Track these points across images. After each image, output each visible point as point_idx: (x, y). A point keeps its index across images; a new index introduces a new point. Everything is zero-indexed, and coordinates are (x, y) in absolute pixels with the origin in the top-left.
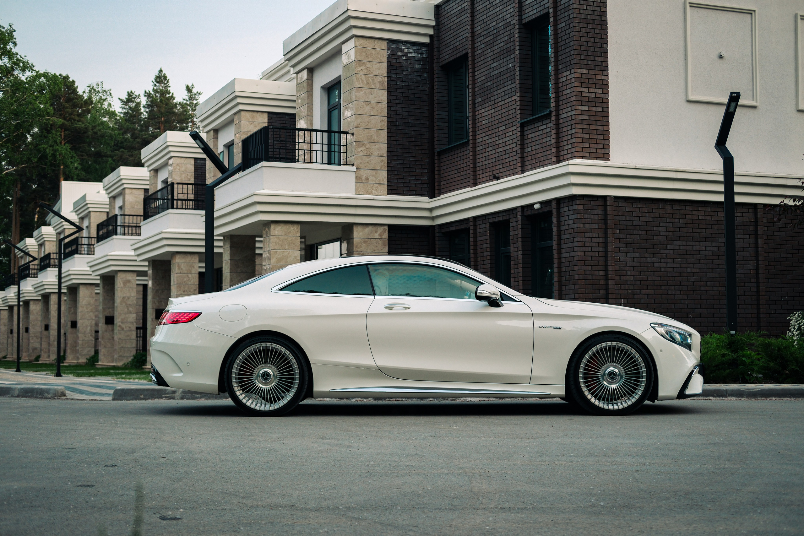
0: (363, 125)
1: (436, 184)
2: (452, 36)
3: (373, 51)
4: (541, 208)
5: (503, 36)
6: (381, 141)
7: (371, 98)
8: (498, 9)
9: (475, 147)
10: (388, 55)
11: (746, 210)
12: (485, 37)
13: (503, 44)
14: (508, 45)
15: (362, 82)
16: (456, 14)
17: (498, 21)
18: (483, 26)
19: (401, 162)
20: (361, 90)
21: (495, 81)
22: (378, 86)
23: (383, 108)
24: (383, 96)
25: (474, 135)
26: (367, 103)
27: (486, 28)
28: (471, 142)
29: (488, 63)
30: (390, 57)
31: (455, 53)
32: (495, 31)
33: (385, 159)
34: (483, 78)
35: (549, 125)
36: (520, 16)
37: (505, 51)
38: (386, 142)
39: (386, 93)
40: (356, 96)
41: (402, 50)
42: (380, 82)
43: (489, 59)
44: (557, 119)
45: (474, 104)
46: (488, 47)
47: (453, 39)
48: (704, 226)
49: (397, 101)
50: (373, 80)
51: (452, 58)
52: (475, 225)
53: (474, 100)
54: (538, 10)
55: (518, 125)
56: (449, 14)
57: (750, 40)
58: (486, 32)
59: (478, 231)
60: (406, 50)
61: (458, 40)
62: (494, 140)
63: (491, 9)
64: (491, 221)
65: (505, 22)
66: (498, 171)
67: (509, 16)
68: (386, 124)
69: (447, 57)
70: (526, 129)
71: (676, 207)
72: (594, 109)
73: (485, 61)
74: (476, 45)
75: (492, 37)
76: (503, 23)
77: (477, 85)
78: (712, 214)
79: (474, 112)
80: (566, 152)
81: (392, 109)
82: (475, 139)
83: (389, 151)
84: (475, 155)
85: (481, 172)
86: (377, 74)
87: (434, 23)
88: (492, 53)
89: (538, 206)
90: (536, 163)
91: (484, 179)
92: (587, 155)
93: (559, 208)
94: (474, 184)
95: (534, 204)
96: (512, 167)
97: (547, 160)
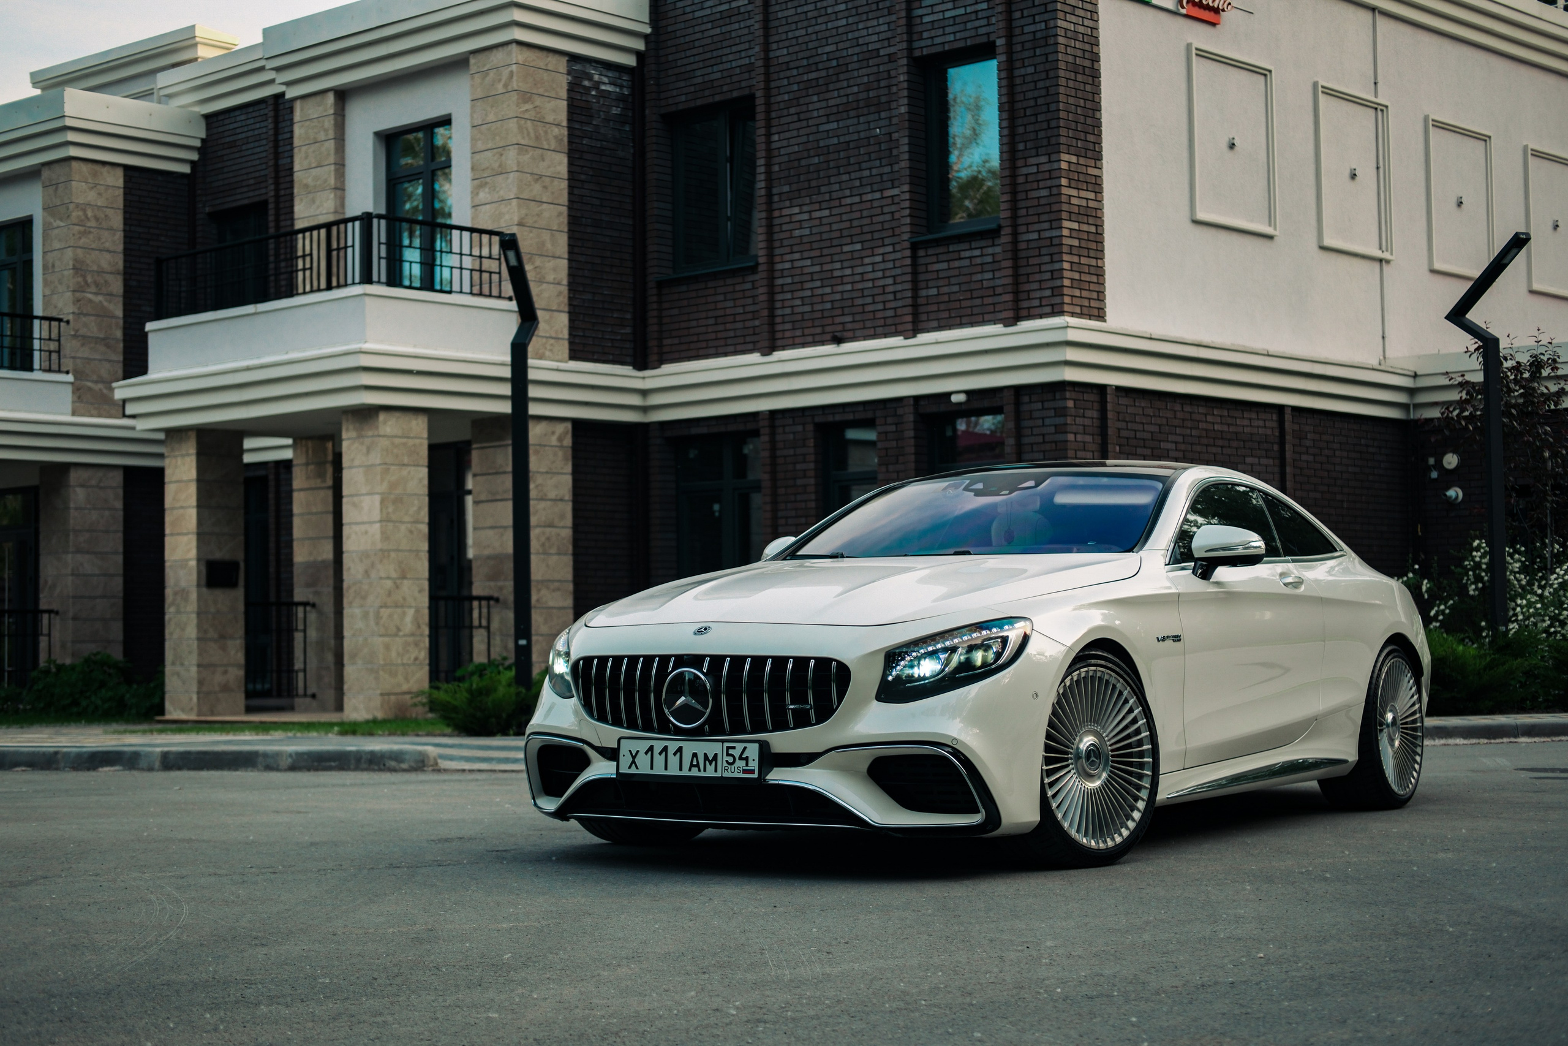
0: (530, 221)
1: (652, 343)
2: (697, 58)
3: (545, 75)
4: (968, 401)
5: (856, 74)
6: (558, 254)
7: (542, 168)
8: (844, 22)
9: (771, 278)
10: (569, 84)
11: (1267, 416)
12: (801, 70)
13: (855, 89)
14: (871, 94)
15: (528, 134)
16: (712, 18)
17: (841, 46)
18: (797, 48)
19: (589, 296)
20: (527, 151)
21: (832, 157)
22: (553, 145)
23: (562, 187)
24: (560, 164)
25: (771, 255)
26: (536, 177)
27: (807, 54)
28: (761, 268)
29: (811, 122)
30: (573, 88)
31: (707, 93)
32: (834, 63)
33: (565, 289)
34: (796, 148)
35: (990, 250)
36: (910, 41)
37: (862, 104)
38: (566, 256)
39: (565, 160)
40: (519, 163)
41: (590, 77)
42: (556, 137)
43: (815, 114)
44: (1015, 242)
45: (769, 195)
46: (811, 91)
47: (701, 65)
48: (1220, 442)
49: (583, 177)
50: (546, 132)
51: (699, 102)
52: (773, 427)
53: (769, 188)
54: (958, 36)
55: (907, 245)
56: (690, 16)
57: (1264, 120)
58: (805, 62)
59: (779, 438)
60: (596, 78)
61: (715, 68)
62: (826, 267)
63: (820, 20)
64: (818, 419)
65: (865, 48)
66: (840, 328)
67: (875, 38)
68: (566, 221)
69: (683, 98)
70: (921, 253)
71: (1188, 408)
72: (1085, 227)
73: (802, 116)
74: (773, 85)
75: (823, 73)
76: (857, 50)
77: (776, 160)
78: (1229, 421)
79: (770, 211)
80: (1036, 303)
81: (576, 191)
82: (771, 263)
83: (571, 275)
84: (771, 293)
85: (788, 326)
86: (552, 121)
87: (648, 30)
88: (824, 104)
89: (962, 398)
90: (950, 317)
91: (797, 340)
92: (1078, 310)
93: (1017, 404)
94: (769, 348)
95: (948, 395)
96: (882, 322)
97: (983, 314)
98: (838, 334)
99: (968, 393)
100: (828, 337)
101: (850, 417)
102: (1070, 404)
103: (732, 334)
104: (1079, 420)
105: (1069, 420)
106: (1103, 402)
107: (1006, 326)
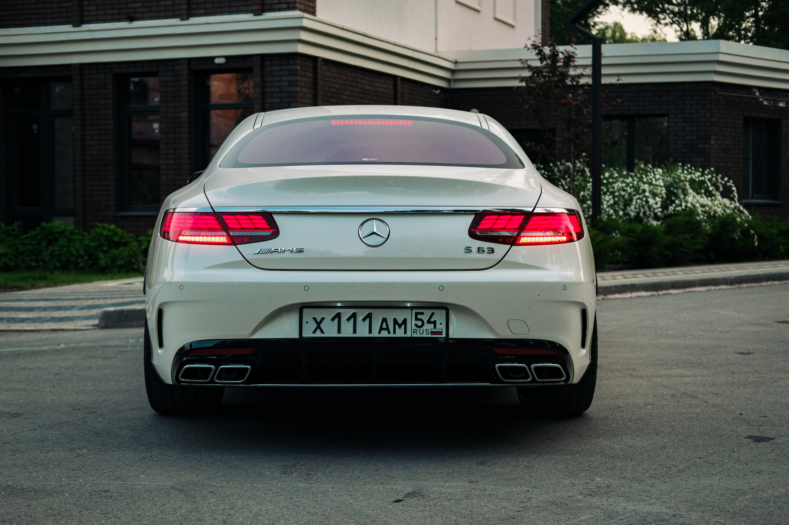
4: (228, 63)
11: (389, 82)
52: (82, 75)
59: (86, 82)
64: (114, 71)
66: (132, 10)
71: (354, 74)
85: (93, 8)
89: (222, 61)
90: (214, 8)
91: (100, 18)
92: (303, 7)
93: (263, 66)
94: (78, 23)
95: (214, 58)
96: (164, 8)
97: (238, 6)
98: (132, 15)
99: (227, 57)
100: (125, 16)
101: (140, 70)
102: (299, 67)
103: (50, 11)
104: (303, 79)
105: (298, 78)
106: (315, 68)
107: (255, 15)
